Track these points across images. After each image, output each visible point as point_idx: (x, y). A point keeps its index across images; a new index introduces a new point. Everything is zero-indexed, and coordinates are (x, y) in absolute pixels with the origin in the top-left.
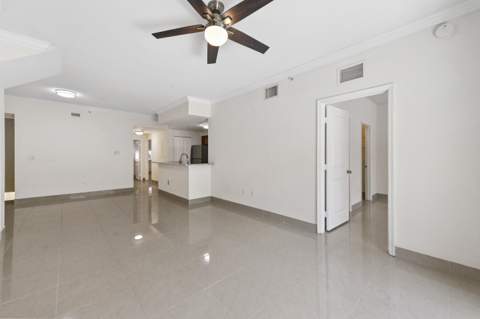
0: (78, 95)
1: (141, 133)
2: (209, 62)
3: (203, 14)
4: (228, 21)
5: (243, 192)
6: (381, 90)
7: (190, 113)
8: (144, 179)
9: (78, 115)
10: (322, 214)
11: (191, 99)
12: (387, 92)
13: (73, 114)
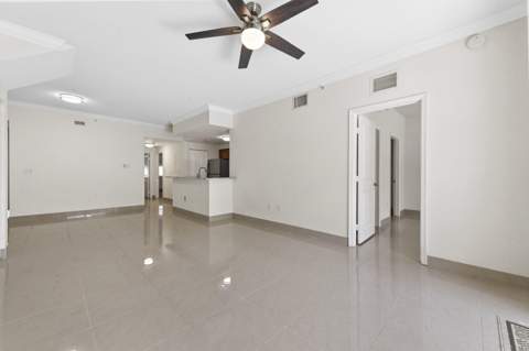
0: (86, 100)
1: (151, 146)
2: (240, 67)
3: (241, 16)
4: (266, 24)
5: (269, 207)
6: (414, 100)
7: (211, 122)
8: (154, 197)
9: (83, 123)
10: (353, 227)
11: (212, 108)
12: (420, 101)
13: (77, 123)
